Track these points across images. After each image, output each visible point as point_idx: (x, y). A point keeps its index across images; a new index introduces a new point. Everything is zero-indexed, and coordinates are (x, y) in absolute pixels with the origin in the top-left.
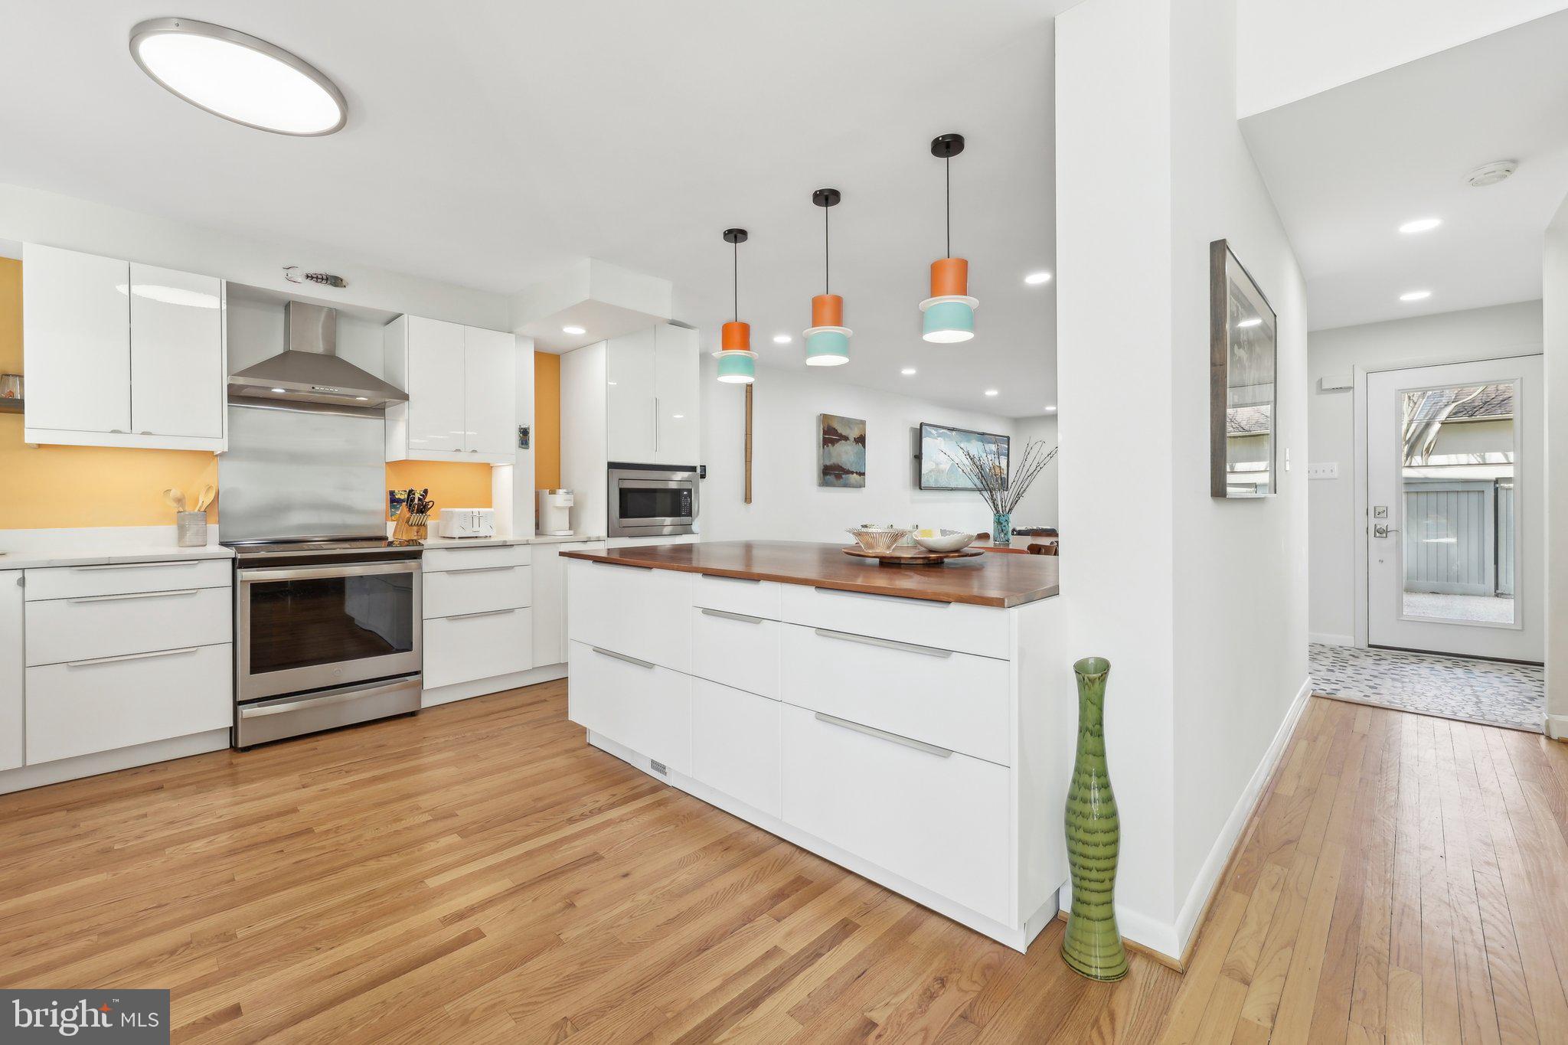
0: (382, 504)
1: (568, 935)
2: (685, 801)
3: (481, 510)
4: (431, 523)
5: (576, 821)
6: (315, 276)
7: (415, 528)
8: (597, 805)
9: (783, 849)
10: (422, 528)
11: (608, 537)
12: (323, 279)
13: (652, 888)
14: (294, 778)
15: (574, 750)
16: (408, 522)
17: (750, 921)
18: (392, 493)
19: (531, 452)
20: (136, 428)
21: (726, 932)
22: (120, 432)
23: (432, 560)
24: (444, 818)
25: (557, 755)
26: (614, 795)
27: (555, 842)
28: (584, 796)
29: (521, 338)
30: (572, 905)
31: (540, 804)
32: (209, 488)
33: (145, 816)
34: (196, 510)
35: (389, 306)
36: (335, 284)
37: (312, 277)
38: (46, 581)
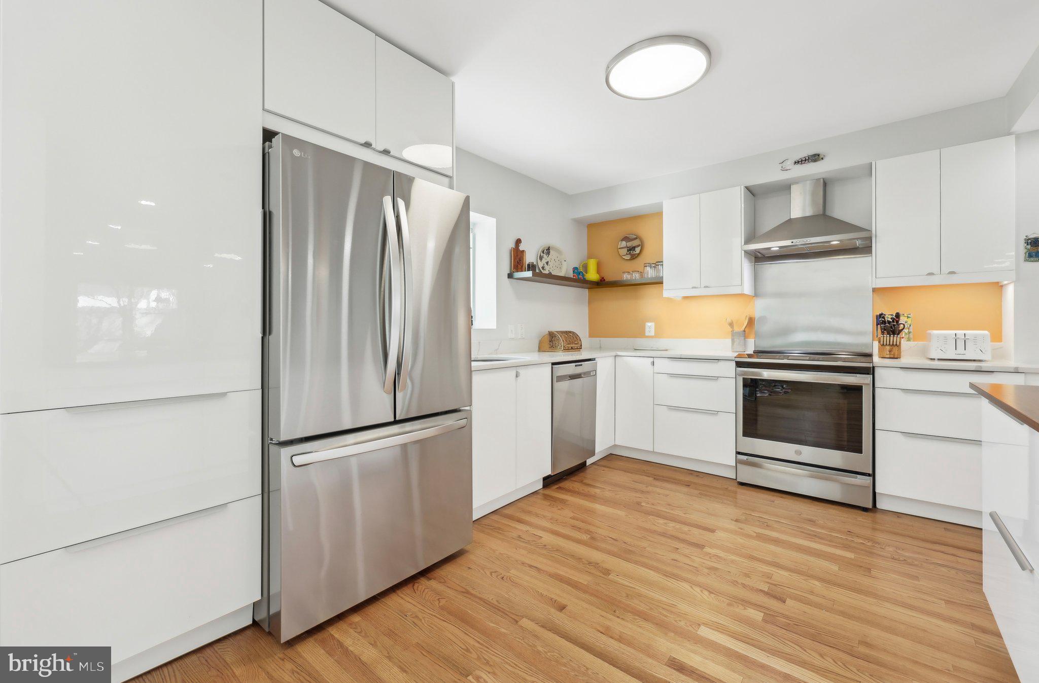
0: (869, 326)
6: (800, 161)
12: (805, 160)
20: (702, 286)
22: (695, 288)
24: (775, 597)
32: (746, 315)
34: (740, 330)
35: (864, 161)
36: (815, 161)
37: (798, 162)
38: (663, 365)
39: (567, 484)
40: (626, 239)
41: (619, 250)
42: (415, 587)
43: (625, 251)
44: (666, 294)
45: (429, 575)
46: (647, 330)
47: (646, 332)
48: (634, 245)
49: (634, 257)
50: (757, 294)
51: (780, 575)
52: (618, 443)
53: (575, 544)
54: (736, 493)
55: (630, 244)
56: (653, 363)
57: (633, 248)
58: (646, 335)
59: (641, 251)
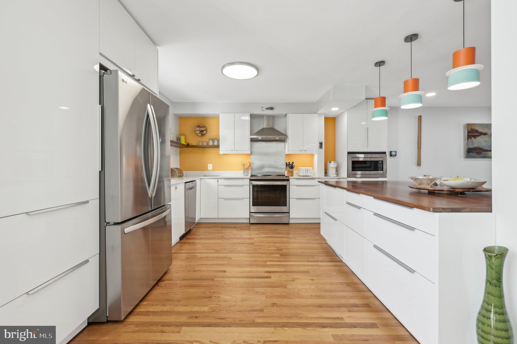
0: (284, 166)
1: (289, 287)
2: (345, 267)
3: (308, 168)
4: (295, 172)
5: (309, 262)
7: (290, 173)
8: (318, 260)
9: (369, 294)
10: (292, 173)
11: (347, 177)
12: (269, 109)
13: (317, 286)
14: (256, 232)
15: (321, 244)
16: (289, 171)
17: (340, 307)
18: (286, 163)
19: (323, 150)
20: (235, 150)
21: (330, 306)
22: (233, 150)
23: (293, 182)
24: (279, 250)
25: (316, 243)
26: (324, 259)
27: (300, 265)
28: (315, 256)
29: (320, 115)
30: (294, 281)
31: (303, 254)
32: (249, 162)
33: (231, 232)
34: (247, 167)
35: (284, 113)
36: (272, 109)
37: (267, 109)
38: (221, 182)
39: (188, 237)
40: (199, 126)
42: (160, 285)
43: (198, 132)
44: (221, 152)
45: (161, 280)
46: (209, 167)
47: (208, 168)
49: (203, 135)
50: (251, 153)
51: (277, 245)
52: (201, 217)
53: (212, 254)
54: (250, 227)
55: (201, 129)
56: (218, 181)
57: (203, 131)
58: (208, 169)
59: (206, 133)
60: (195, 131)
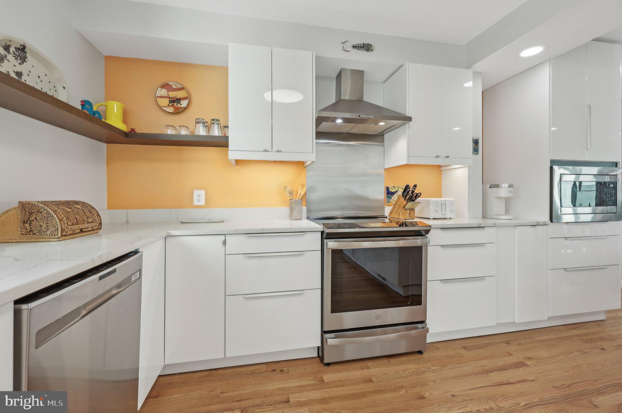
3: (447, 199)
6: (357, 46)
7: (408, 211)
10: (412, 212)
11: (551, 222)
12: (361, 47)
16: (404, 207)
18: (387, 189)
19: (479, 157)
20: (275, 149)
22: (267, 151)
32: (303, 186)
34: (297, 199)
37: (356, 47)
38: (235, 244)
40: (166, 87)
41: (158, 99)
43: (165, 102)
44: (233, 156)
46: (195, 198)
47: (195, 201)
48: (178, 97)
49: (178, 112)
55: (172, 94)
56: (224, 243)
57: (178, 100)
58: (194, 204)
59: (188, 105)
60: (156, 97)
